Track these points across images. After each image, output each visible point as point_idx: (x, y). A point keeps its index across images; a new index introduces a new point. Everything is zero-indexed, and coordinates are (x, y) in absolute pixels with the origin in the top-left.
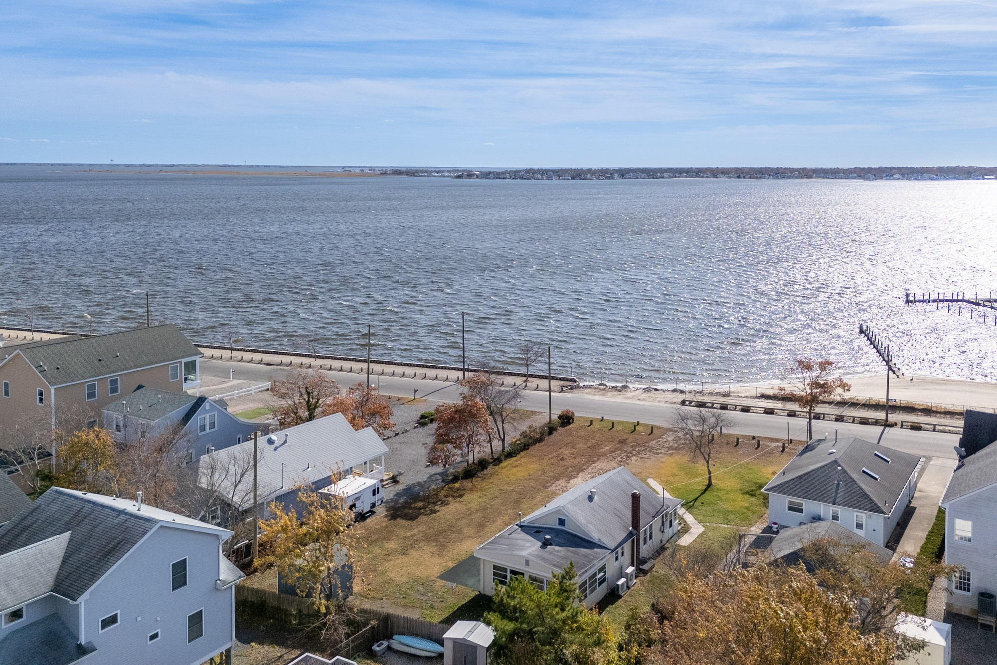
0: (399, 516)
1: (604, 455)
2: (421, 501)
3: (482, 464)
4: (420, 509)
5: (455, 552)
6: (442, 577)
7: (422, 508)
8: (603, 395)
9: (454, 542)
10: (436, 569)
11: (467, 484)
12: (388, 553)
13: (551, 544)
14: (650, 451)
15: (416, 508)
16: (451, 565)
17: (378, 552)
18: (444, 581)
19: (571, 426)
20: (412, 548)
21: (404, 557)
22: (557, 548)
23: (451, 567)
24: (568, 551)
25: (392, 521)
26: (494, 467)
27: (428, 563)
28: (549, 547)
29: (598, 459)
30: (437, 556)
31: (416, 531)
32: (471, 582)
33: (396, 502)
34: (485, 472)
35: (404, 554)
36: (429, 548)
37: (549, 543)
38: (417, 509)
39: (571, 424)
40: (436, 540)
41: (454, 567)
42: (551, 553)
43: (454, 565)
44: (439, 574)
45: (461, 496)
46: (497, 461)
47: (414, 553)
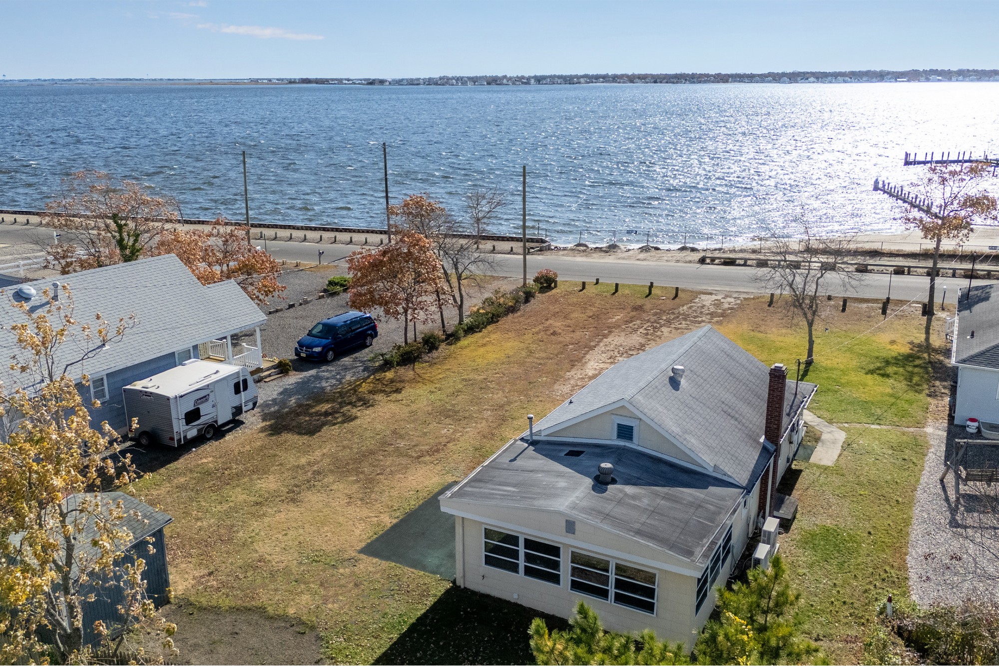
0: (287, 429)
1: (617, 326)
2: (327, 401)
3: (430, 343)
4: (326, 414)
5: (394, 493)
6: (371, 550)
7: (331, 414)
8: (586, 256)
9: (392, 473)
10: (357, 532)
11: (406, 372)
12: (260, 499)
13: (614, 481)
14: (685, 319)
15: (318, 414)
16: (388, 521)
17: (241, 498)
18: (375, 560)
19: (554, 291)
20: (308, 489)
21: (292, 507)
22: (630, 489)
23: (389, 525)
24: (657, 494)
25: (273, 438)
26: (448, 347)
27: (341, 519)
28: (610, 487)
29: (610, 332)
30: (359, 503)
31: (318, 453)
32: (433, 558)
33: (283, 404)
34: (435, 354)
35: (293, 500)
36: (342, 488)
37: (609, 479)
38: (321, 415)
39: (553, 289)
40: (358, 472)
41: (394, 527)
42: (620, 502)
43: (395, 521)
44: (363, 544)
45: (398, 391)
46: (452, 338)
47: (313, 498)
